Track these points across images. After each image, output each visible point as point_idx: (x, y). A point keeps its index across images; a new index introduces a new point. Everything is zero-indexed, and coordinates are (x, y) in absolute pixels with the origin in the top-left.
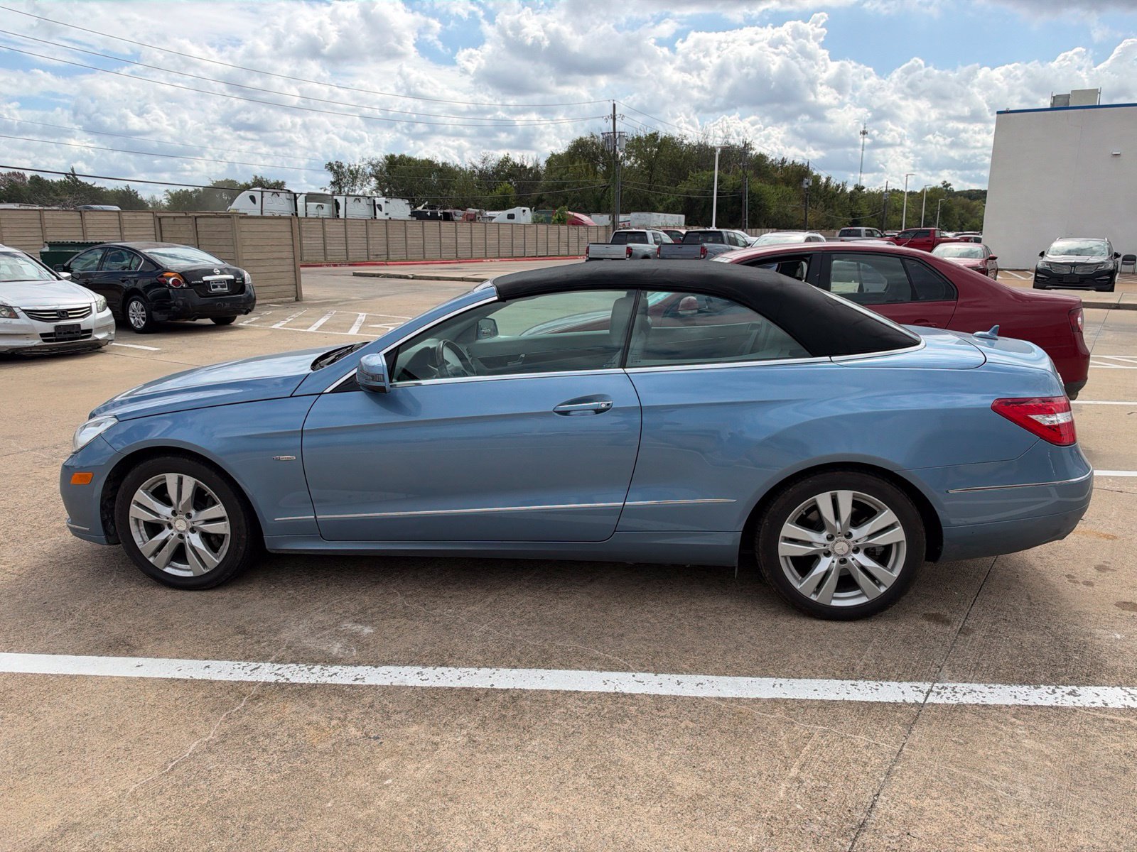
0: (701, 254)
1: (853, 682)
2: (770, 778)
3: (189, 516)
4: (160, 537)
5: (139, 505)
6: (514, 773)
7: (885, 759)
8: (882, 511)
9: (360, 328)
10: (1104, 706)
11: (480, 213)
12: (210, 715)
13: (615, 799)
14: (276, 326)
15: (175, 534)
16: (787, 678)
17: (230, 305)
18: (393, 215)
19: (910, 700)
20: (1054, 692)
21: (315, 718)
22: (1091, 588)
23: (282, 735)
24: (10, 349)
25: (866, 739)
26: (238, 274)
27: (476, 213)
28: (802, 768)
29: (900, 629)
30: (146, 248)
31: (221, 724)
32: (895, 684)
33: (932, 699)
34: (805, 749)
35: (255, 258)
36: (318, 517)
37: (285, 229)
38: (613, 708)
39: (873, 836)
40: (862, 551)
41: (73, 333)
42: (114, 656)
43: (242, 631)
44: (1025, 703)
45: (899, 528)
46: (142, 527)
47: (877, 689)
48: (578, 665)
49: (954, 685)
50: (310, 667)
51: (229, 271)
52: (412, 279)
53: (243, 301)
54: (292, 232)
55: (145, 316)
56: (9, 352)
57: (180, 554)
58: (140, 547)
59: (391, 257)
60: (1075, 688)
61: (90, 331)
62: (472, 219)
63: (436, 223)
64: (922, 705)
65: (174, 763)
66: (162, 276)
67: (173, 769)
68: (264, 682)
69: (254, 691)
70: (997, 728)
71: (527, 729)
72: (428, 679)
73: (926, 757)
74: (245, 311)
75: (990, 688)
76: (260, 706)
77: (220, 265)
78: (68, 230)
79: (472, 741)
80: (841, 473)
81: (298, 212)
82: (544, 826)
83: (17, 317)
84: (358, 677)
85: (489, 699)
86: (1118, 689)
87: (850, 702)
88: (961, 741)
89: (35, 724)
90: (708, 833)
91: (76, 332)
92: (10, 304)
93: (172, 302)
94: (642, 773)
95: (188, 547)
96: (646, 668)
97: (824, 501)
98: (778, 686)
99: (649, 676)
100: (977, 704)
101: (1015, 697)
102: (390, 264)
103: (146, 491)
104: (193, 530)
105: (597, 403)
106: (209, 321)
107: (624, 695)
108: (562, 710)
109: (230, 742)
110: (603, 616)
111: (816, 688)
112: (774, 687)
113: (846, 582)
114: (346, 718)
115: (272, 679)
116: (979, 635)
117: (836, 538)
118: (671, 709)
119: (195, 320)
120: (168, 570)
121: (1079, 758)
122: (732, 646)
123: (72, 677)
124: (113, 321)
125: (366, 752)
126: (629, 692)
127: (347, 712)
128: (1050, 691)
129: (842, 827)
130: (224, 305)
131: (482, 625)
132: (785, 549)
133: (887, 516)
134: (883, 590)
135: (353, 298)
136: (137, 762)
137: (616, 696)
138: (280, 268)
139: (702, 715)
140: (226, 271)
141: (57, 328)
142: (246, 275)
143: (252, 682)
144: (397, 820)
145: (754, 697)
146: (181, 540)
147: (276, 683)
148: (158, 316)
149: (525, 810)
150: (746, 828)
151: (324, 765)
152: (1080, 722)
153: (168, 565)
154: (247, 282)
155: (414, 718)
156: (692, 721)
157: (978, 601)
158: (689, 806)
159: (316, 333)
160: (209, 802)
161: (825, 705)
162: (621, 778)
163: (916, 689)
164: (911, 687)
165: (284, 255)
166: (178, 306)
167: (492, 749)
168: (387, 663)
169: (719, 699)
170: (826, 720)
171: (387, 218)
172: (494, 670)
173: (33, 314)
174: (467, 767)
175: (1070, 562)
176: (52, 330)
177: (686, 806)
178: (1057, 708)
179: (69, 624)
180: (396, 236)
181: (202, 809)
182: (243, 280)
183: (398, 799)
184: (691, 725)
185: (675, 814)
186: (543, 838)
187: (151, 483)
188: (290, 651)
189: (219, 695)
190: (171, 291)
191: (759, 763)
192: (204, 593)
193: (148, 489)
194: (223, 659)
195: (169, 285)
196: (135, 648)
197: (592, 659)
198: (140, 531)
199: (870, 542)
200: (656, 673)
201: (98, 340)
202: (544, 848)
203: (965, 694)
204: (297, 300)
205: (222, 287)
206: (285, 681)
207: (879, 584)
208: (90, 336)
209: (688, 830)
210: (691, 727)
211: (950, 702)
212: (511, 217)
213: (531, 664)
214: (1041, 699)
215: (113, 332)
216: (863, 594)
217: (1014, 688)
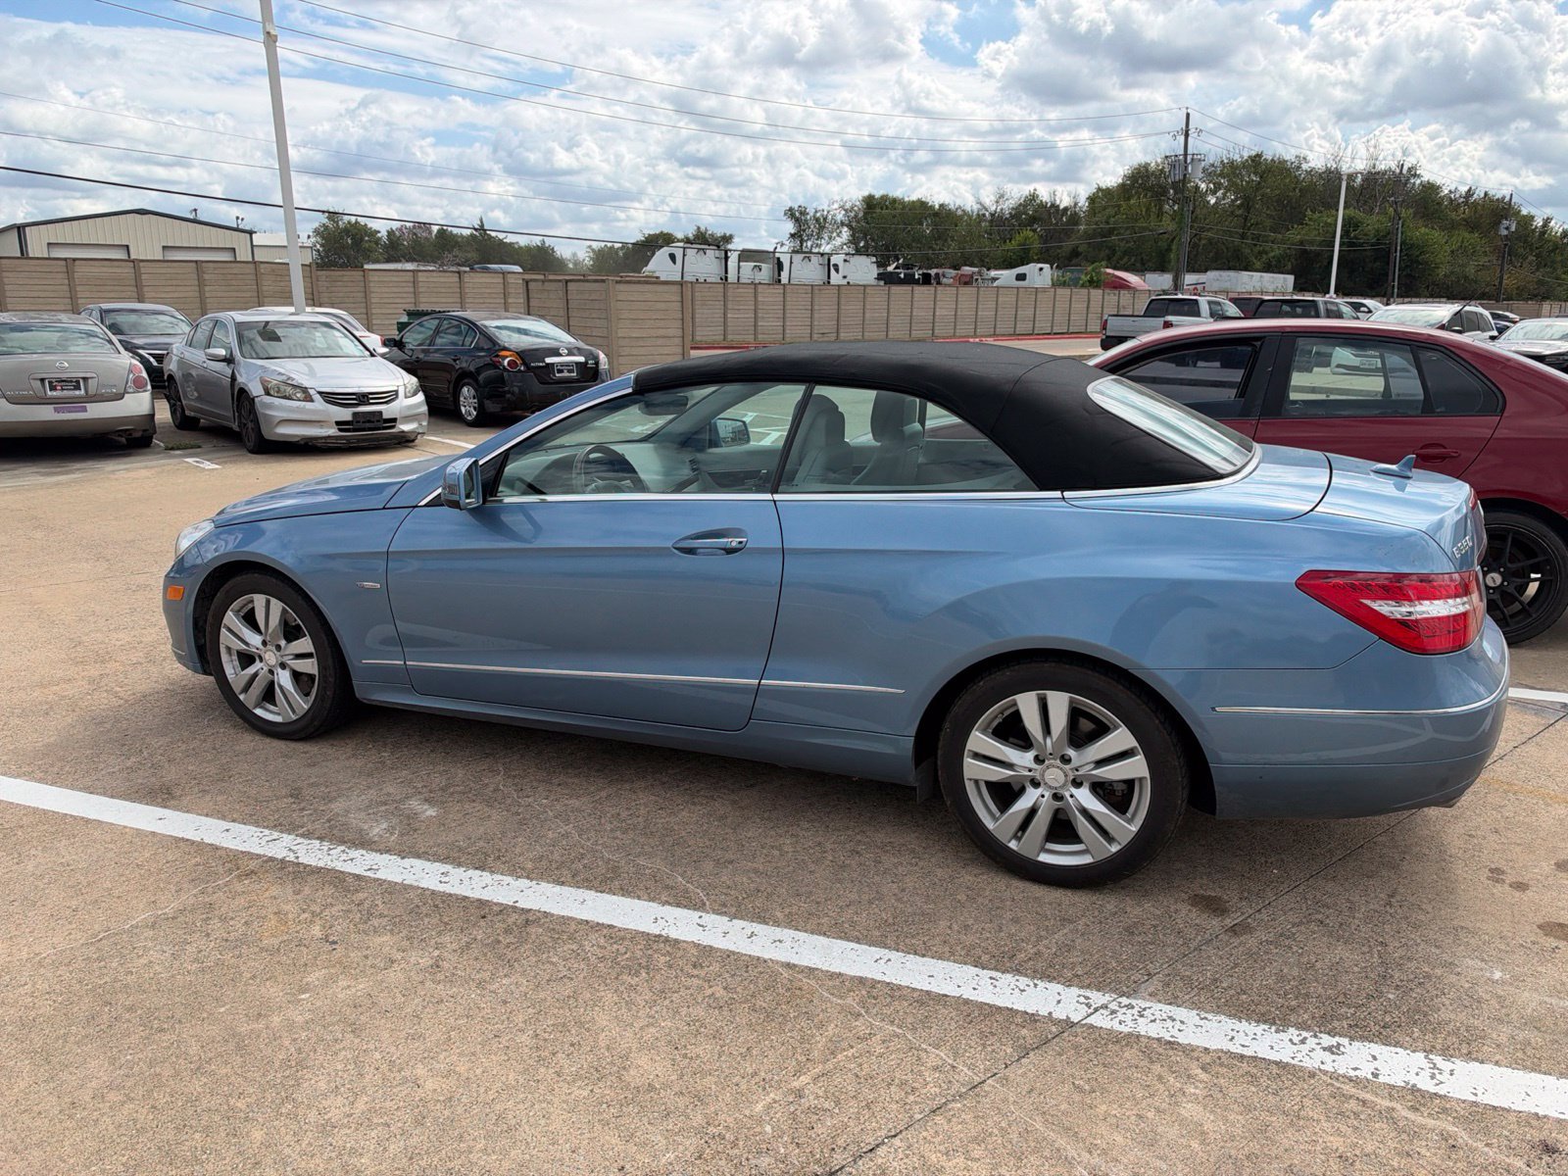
1: (996, 974)
3: (278, 648)
4: (251, 670)
5: (230, 630)
6: (451, 1014)
7: (948, 1089)
8: (1116, 728)
10: (1370, 1077)
11: (980, 273)
12: (186, 885)
13: (543, 1070)
15: (265, 669)
16: (905, 952)
18: (853, 279)
19: (1060, 1014)
20: (1303, 1042)
21: (286, 908)
23: (239, 921)
24: (302, 439)
25: (944, 1057)
26: (591, 356)
27: (974, 273)
28: (815, 1080)
29: (1138, 911)
30: (486, 319)
31: (188, 897)
32: (1057, 988)
33: (1095, 1019)
34: (845, 1053)
35: (633, 335)
36: (407, 663)
37: (671, 298)
38: (639, 954)
41: (373, 422)
42: (147, 804)
43: (296, 795)
44: (1239, 1050)
45: (1140, 756)
46: (235, 657)
47: (1023, 991)
48: (641, 893)
49: (1148, 1004)
50: (332, 847)
51: (580, 351)
54: (682, 302)
55: (476, 405)
56: (302, 442)
57: (270, 694)
58: (230, 681)
59: (842, 335)
60: (1345, 1041)
61: (394, 420)
63: (907, 289)
64: (1073, 1025)
65: (108, 933)
66: (497, 356)
67: (100, 940)
68: (270, 857)
69: (253, 865)
70: (1160, 1078)
71: (511, 963)
72: (448, 882)
73: (1012, 1099)
75: (1202, 1019)
76: (244, 884)
77: (570, 343)
78: (443, 295)
79: (436, 965)
80: (1053, 664)
81: (729, 276)
83: (312, 401)
84: (374, 867)
85: (499, 918)
86: (1421, 1055)
87: (967, 1002)
88: (1087, 1087)
90: (619, 1136)
91: (377, 421)
92: (306, 384)
93: (506, 389)
94: (604, 1043)
95: (278, 685)
96: (725, 910)
98: (883, 961)
99: (718, 921)
100: (1160, 1039)
101: (1232, 1039)
103: (236, 614)
104: (283, 666)
105: (725, 540)
107: (667, 940)
108: (573, 946)
109: (180, 919)
110: (727, 834)
111: (935, 974)
112: (876, 961)
114: (321, 912)
115: (282, 855)
116: (1257, 938)
117: (1047, 762)
118: (711, 968)
120: (258, 712)
121: (1255, 1147)
122: (865, 897)
123: (87, 821)
124: (425, 408)
125: (310, 957)
127: (328, 906)
128: (1296, 1040)
129: (802, 1168)
131: (568, 824)
132: (972, 769)
133: (1121, 738)
134: (1114, 848)
136: (74, 926)
137: (655, 940)
138: (664, 350)
139: (746, 983)
140: (575, 351)
141: (355, 414)
142: (602, 356)
143: (257, 855)
144: (278, 1041)
145: (837, 971)
146: (271, 677)
147: (283, 861)
148: (492, 407)
149: (426, 1061)
150: (674, 1141)
151: (253, 964)
152: (1305, 1093)
153: (258, 705)
154: (601, 366)
155: (395, 924)
156: (725, 988)
157: (1302, 887)
158: (626, 1098)
160: (106, 983)
161: (926, 999)
162: (572, 1045)
163: (1084, 1001)
164: (1079, 996)
165: (671, 332)
166: (513, 394)
167: (450, 979)
168: (418, 855)
170: (910, 1020)
171: (845, 282)
172: (533, 883)
173: (330, 398)
174: (404, 996)
175: (1518, 849)
176: (349, 418)
177: (622, 1097)
178: (1286, 1066)
179: (131, 761)
180: (851, 308)
181: (93, 989)
182: (597, 363)
183: (298, 1018)
184: (720, 993)
185: (601, 1103)
186: (417, 1099)
187: (239, 606)
188: (327, 825)
189: (214, 864)
190: (505, 374)
191: (765, 1060)
192: (292, 745)
193: (239, 611)
194: (250, 824)
195: (504, 367)
196: (174, 798)
197: (667, 887)
198: (231, 661)
199: (1094, 772)
200: (733, 917)
201: (403, 432)
203: (1154, 1021)
205: (569, 371)
206: (292, 859)
207: (1110, 839)
208: (393, 427)
209: (598, 1126)
210: (718, 996)
211: (1120, 1028)
212: (1021, 277)
213: (588, 884)
214: (1272, 1048)
215: (425, 423)
216: (1086, 851)
217: (1244, 1026)
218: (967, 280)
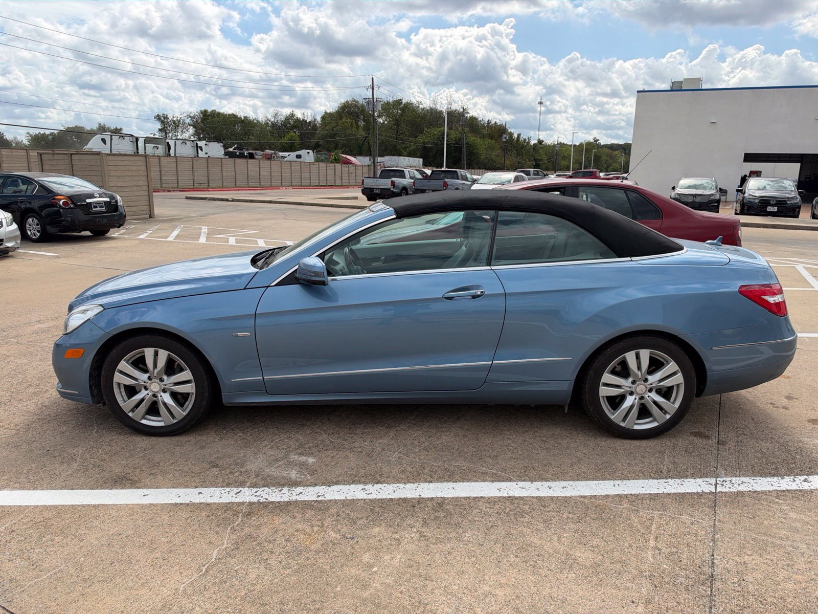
0: (444, 186)
1: (665, 480)
2: (638, 549)
3: (162, 380)
4: (138, 397)
5: (121, 372)
6: (463, 557)
7: (707, 531)
8: (668, 363)
9: (206, 238)
11: (275, 153)
12: (218, 529)
13: (541, 571)
14: (142, 237)
15: (150, 394)
16: (620, 480)
17: (107, 221)
18: (210, 154)
19: (707, 490)
20: (794, 481)
21: (300, 526)
22: (788, 411)
23: (281, 541)
25: (689, 518)
26: (112, 197)
27: (272, 153)
28: (656, 541)
29: (680, 443)
30: (39, 177)
31: (229, 535)
32: (692, 480)
33: (719, 489)
34: (653, 527)
35: (119, 185)
36: (265, 377)
37: (142, 164)
38: (512, 507)
39: (722, 583)
40: (654, 390)
42: (122, 488)
43: (215, 465)
44: (779, 489)
45: (679, 374)
46: (123, 390)
47: (682, 484)
48: (474, 479)
49: (729, 479)
50: (280, 489)
51: (106, 195)
52: (232, 201)
53: (116, 218)
54: (147, 166)
55: (40, 229)
57: (153, 409)
58: (121, 405)
59: (211, 185)
60: (806, 477)
61: (2, 240)
62: (269, 158)
63: (244, 160)
64: (715, 493)
65: (206, 567)
66: (54, 199)
67: (207, 571)
68: (249, 502)
69: (244, 509)
70: (769, 506)
71: (458, 525)
72: (371, 493)
73: (733, 528)
74: (118, 225)
75: (753, 480)
76: (254, 520)
77: (98, 191)
79: (423, 536)
80: (642, 337)
81: (139, 151)
82: (500, 592)
84: (319, 494)
85: (422, 505)
87: (669, 494)
88: (751, 516)
89: (82, 544)
90: (613, 589)
93: (62, 218)
94: (551, 551)
95: (161, 403)
96: (523, 479)
97: (630, 357)
98: (617, 486)
99: (527, 484)
100: (750, 491)
101: (772, 485)
102: (211, 191)
103: (127, 362)
104: (164, 391)
105: (474, 291)
106: (88, 233)
107: (516, 498)
108: (477, 511)
109: (242, 548)
110: (477, 443)
111: (643, 486)
112: (614, 486)
113: (644, 412)
114: (323, 525)
115: (255, 500)
116: (732, 444)
117: (637, 383)
118: (552, 506)
119: (80, 232)
120: (144, 422)
122: (575, 460)
123: (94, 506)
124: (19, 233)
125: (349, 549)
126: (518, 496)
127: (322, 520)
128: (792, 480)
129: (699, 578)
130: (103, 221)
131: (394, 453)
132: (604, 391)
133: (672, 366)
134: (668, 417)
135: (193, 215)
136: (177, 568)
137: (511, 499)
138: (139, 193)
139: (574, 508)
140: (103, 195)
142: (119, 198)
143: (240, 503)
144: (394, 596)
145: (604, 494)
146: (155, 399)
147: (259, 502)
148: (51, 229)
149: (482, 582)
150: (637, 583)
151: (322, 560)
153: (143, 418)
154: (119, 204)
155: (373, 522)
156: (570, 513)
157: (721, 423)
158: (593, 572)
159: (174, 242)
160: (246, 594)
161: (654, 497)
162: (538, 556)
163: (707, 483)
164: (703, 481)
165: (141, 183)
166: (67, 221)
167: (438, 541)
168: (336, 483)
169: (581, 497)
170: (659, 507)
171: (207, 156)
172: (416, 485)
174: (427, 555)
177: (591, 572)
178: (800, 491)
179: (75, 465)
180: (215, 170)
181: (243, 599)
182: (116, 202)
183: (388, 581)
184: (571, 516)
185: (586, 578)
186: (503, 602)
187: (131, 356)
188: (259, 478)
189: (219, 513)
190: (61, 210)
191: (627, 539)
192: (173, 438)
193: (129, 360)
194: (210, 487)
195: (60, 205)
196: (136, 482)
197: (483, 474)
198: (121, 392)
199: (660, 384)
200: (531, 481)
201: (8, 247)
202: (507, 608)
204: (151, 217)
205: (100, 207)
206: (265, 500)
207: (666, 413)
208: (1, 244)
209: (599, 588)
210: (571, 517)
211: (732, 490)
212: (299, 157)
213: (440, 479)
214: (788, 485)
215: (19, 242)
216: (655, 420)
217: (769, 479)
218: (269, 157)
